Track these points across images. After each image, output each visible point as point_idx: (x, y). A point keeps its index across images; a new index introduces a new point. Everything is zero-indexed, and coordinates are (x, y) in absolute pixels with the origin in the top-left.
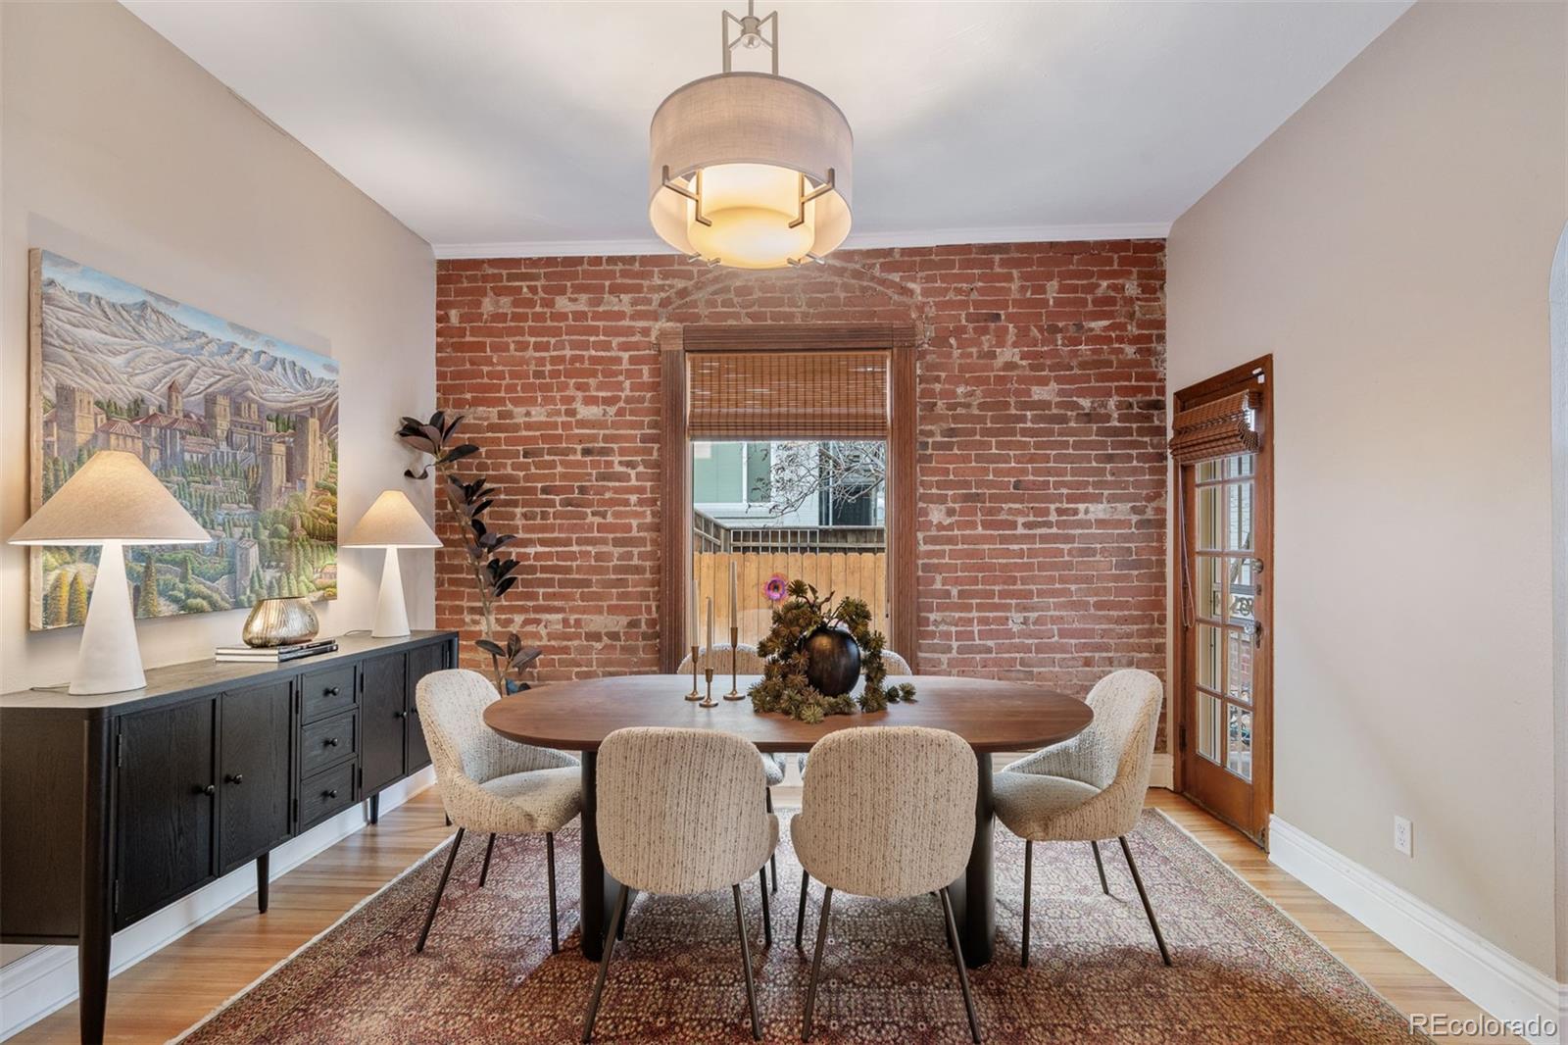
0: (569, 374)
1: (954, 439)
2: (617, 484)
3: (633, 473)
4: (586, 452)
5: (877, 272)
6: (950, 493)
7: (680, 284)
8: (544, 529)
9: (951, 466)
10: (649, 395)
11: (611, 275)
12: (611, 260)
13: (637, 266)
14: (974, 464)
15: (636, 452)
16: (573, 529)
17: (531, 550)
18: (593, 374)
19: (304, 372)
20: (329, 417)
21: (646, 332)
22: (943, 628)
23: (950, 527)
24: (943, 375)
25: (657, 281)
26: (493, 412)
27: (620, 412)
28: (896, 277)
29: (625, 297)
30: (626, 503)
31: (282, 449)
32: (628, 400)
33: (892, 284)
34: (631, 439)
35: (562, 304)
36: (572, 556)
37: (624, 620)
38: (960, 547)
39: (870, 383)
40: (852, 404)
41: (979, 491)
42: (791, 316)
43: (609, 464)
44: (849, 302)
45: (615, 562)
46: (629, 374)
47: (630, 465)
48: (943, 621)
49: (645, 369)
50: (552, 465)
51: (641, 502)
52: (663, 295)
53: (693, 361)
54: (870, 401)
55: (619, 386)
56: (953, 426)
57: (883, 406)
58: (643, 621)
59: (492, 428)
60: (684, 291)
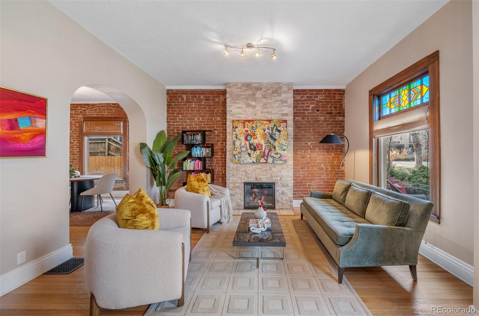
2: (72, 144)
10: (78, 128)
13: (75, 106)
15: (76, 138)
21: (77, 117)
34: (74, 136)
39: (118, 127)
40: (115, 130)
42: (104, 115)
44: (115, 112)
52: (81, 111)
53: (85, 122)
54: (119, 130)
57: (121, 130)
60: (85, 110)
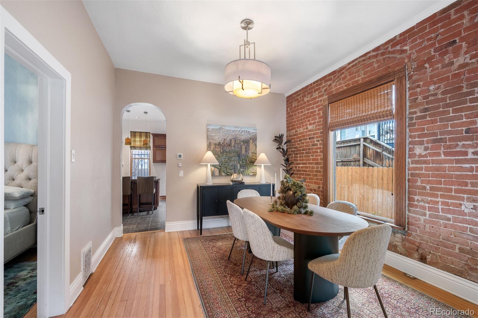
0: (307, 118)
1: (427, 113)
2: (315, 147)
3: (319, 143)
4: (310, 139)
5: (390, 49)
6: (425, 139)
7: (329, 83)
8: (303, 160)
9: (425, 127)
10: (322, 119)
11: (314, 87)
12: (314, 83)
13: (319, 82)
14: (438, 123)
15: (319, 137)
16: (308, 160)
17: (300, 166)
18: (310, 117)
19: (249, 132)
20: (254, 139)
21: (321, 101)
22: (422, 204)
23: (425, 156)
24: (421, 83)
25: (324, 84)
26: (293, 131)
27: (316, 127)
28: (398, 48)
29: (317, 92)
30: (317, 152)
31: (244, 147)
32: (318, 122)
33: (397, 51)
34: (318, 133)
35: (306, 99)
36: (307, 167)
37: (317, 186)
38: (431, 165)
41: (442, 137)
42: (358, 80)
43: (314, 141)
44: (379, 67)
45: (315, 169)
46: (318, 114)
47: (318, 141)
48: (422, 201)
49: (321, 112)
50: (303, 143)
51: (320, 152)
52: (325, 88)
53: (331, 106)
55: (316, 119)
56: (426, 107)
57: (391, 105)
58: (321, 187)
59: (295, 135)
60: (330, 85)
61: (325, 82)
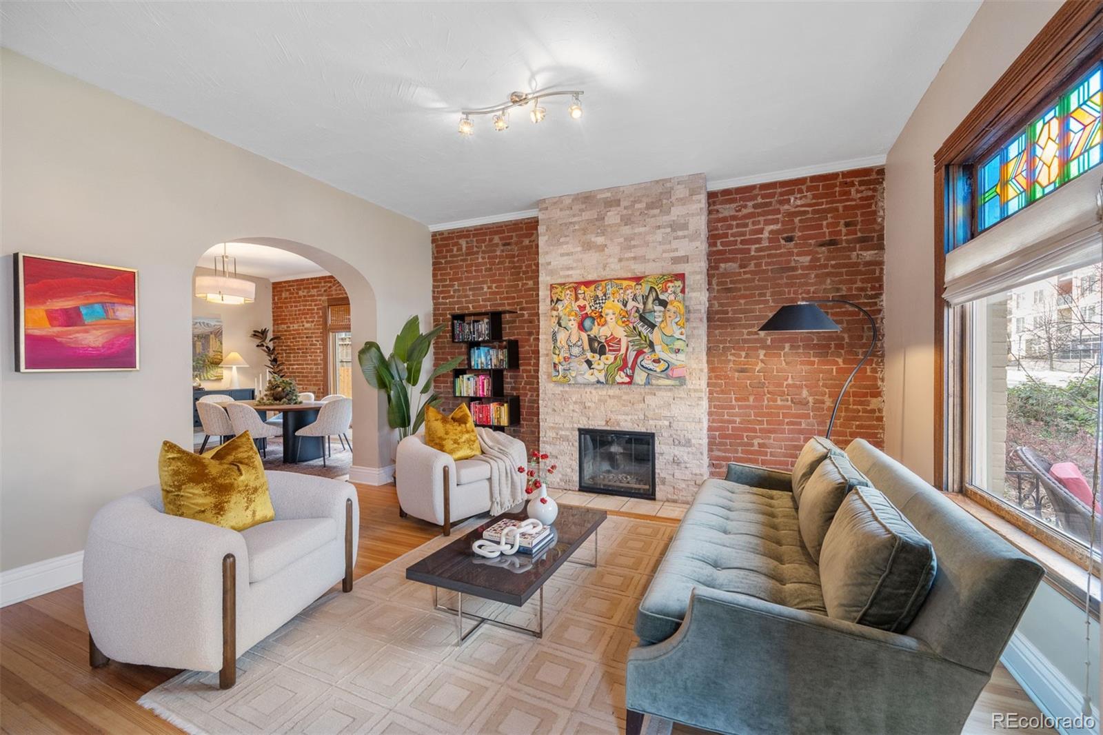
0: (303, 314)
2: (314, 347)
3: (318, 343)
4: (307, 337)
7: (329, 285)
8: (297, 360)
10: (321, 320)
11: (311, 283)
12: (312, 279)
13: (318, 280)
15: (319, 337)
16: (305, 360)
17: (295, 367)
18: (308, 314)
19: (207, 324)
20: (218, 334)
21: (320, 300)
25: (323, 284)
26: (285, 326)
27: (315, 325)
29: (315, 290)
30: (317, 353)
31: (200, 343)
32: (317, 321)
34: (317, 333)
35: (301, 293)
36: (304, 369)
37: (317, 388)
43: (312, 341)
46: (317, 313)
47: (318, 341)
49: (320, 311)
50: (299, 341)
51: (320, 352)
53: (331, 308)
55: (314, 317)
58: (322, 388)
59: (286, 331)
60: (330, 287)
61: (325, 282)
